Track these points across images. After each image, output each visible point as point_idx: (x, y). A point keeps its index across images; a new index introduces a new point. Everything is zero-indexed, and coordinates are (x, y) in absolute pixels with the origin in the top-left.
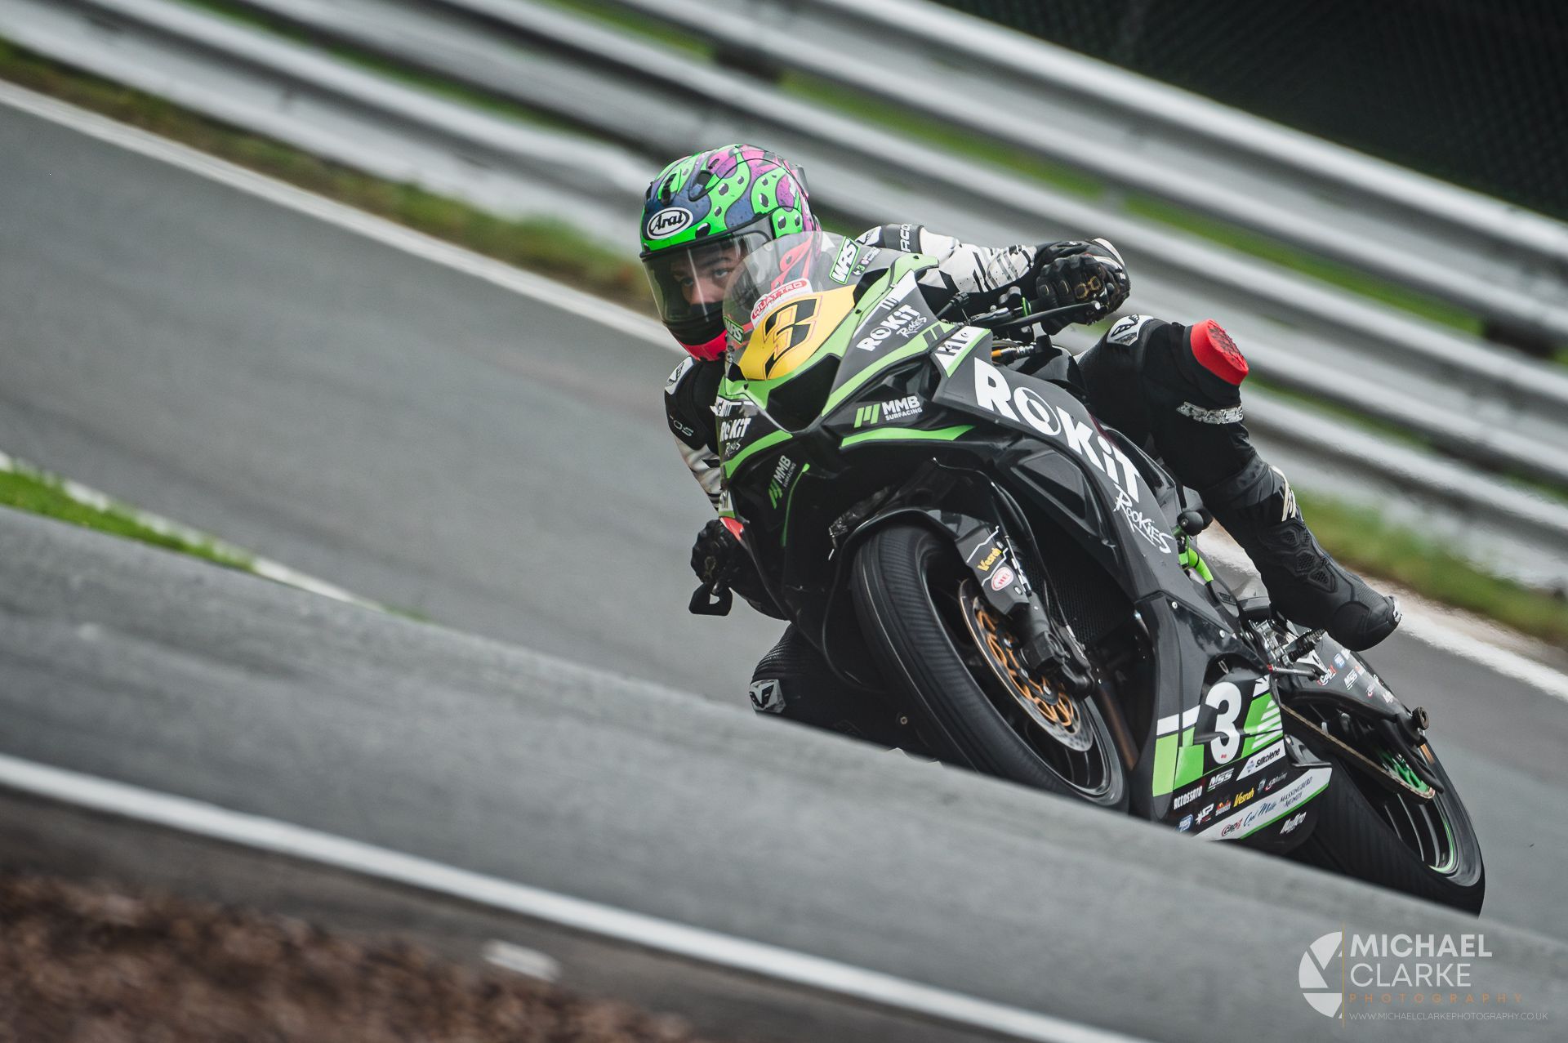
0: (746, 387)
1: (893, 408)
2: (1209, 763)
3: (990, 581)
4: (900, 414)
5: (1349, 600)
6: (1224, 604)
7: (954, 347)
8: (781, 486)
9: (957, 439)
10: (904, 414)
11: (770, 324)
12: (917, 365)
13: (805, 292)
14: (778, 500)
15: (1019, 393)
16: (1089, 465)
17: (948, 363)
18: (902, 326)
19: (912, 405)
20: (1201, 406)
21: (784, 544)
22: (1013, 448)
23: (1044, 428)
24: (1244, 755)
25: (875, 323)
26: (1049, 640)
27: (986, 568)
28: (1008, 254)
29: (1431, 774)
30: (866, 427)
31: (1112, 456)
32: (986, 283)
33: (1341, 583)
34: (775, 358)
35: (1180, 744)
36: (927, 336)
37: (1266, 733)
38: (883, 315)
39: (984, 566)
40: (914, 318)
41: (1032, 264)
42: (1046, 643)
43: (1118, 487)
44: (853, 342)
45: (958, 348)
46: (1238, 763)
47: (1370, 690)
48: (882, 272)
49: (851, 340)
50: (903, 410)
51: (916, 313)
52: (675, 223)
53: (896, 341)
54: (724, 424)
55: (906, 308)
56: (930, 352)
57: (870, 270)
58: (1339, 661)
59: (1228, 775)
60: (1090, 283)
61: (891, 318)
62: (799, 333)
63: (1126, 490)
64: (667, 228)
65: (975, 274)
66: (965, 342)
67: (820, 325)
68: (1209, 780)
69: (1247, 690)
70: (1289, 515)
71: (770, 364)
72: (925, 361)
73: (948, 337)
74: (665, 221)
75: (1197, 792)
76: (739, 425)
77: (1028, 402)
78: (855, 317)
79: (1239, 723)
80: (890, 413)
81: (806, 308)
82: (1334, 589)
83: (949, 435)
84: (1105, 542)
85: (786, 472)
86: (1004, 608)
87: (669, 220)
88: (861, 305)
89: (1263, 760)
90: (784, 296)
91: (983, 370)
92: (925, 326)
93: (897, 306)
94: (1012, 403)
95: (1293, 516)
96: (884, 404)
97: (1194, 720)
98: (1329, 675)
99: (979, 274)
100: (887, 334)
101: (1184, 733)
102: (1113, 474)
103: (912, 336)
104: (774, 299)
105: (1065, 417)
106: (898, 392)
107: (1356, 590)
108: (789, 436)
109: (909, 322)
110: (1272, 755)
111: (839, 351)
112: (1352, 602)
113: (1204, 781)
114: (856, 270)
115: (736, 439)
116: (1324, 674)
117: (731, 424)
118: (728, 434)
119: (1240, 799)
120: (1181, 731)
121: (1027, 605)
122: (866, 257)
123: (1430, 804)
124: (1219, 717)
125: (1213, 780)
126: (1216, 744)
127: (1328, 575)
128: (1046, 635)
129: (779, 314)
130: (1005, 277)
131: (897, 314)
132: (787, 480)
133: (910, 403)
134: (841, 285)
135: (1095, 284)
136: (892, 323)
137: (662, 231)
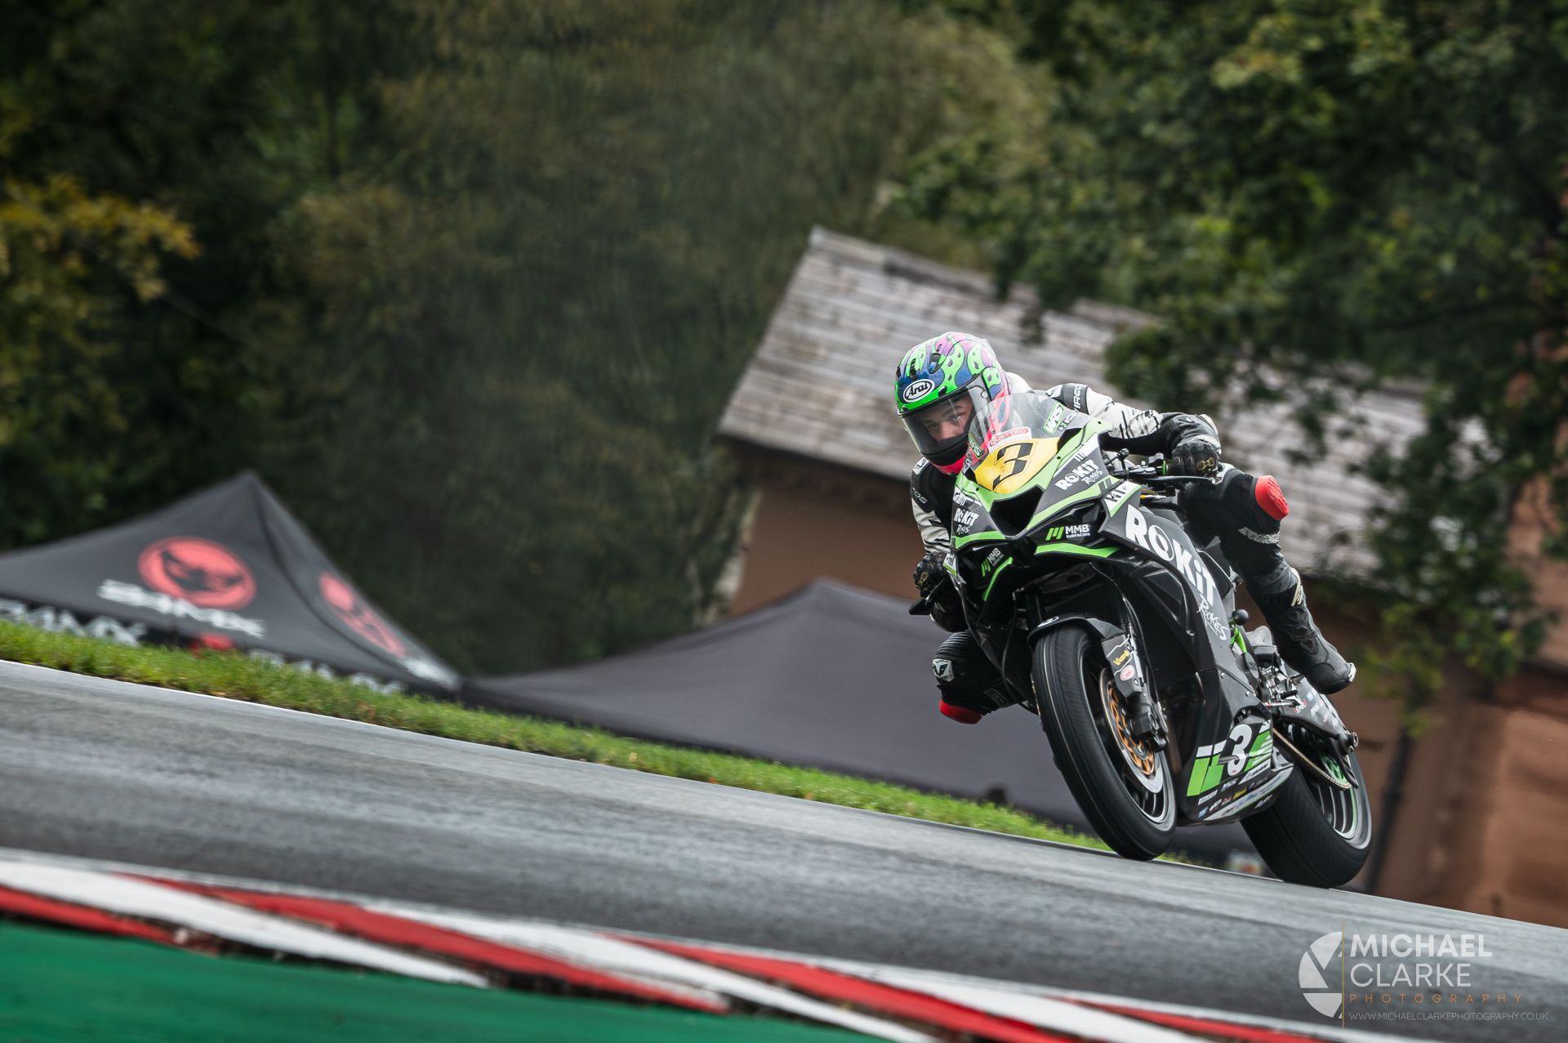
0: (977, 489)
1: (1073, 530)
2: (1225, 776)
3: (1120, 673)
4: (1075, 535)
5: (1323, 661)
6: (1251, 671)
7: (1117, 496)
8: (991, 565)
9: (1109, 557)
10: (1078, 535)
11: (1000, 454)
12: (1093, 504)
13: (1027, 437)
14: (986, 572)
15: (1152, 529)
16: (1186, 580)
17: (1112, 507)
18: (1086, 476)
19: (1084, 530)
20: (1254, 530)
21: (985, 599)
22: (1144, 566)
23: (1164, 556)
24: (1246, 770)
25: (1067, 471)
26: (1150, 718)
27: (1119, 664)
28: (1144, 416)
29: (1352, 775)
30: (1054, 540)
31: (1201, 574)
32: (1127, 433)
33: (1321, 649)
34: (1001, 479)
35: (1210, 764)
36: (1101, 485)
37: (1262, 755)
38: (1074, 464)
39: (1118, 662)
40: (1095, 470)
41: (1159, 426)
42: (1148, 721)
43: (1202, 596)
44: (1054, 480)
45: (1120, 497)
46: (1242, 774)
47: (1326, 718)
48: (1077, 430)
49: (1052, 479)
50: (1078, 532)
51: (1096, 467)
52: (923, 389)
53: (1081, 486)
54: (959, 510)
55: (1090, 462)
56: (1102, 497)
57: (1069, 428)
58: (1310, 697)
59: (1234, 782)
60: (1208, 461)
61: (1079, 468)
62: (1019, 467)
63: (1206, 598)
64: (918, 394)
65: (1120, 426)
66: (1124, 493)
67: (1033, 461)
68: (1222, 785)
69: (1256, 728)
70: (1297, 602)
71: (997, 482)
72: (1097, 502)
73: (1113, 488)
74: (915, 390)
75: (1215, 793)
76: (969, 517)
77: (1157, 536)
78: (1056, 462)
79: (1247, 750)
80: (1070, 533)
81: (1026, 448)
82: (1315, 653)
83: (1104, 553)
84: (1188, 632)
85: (996, 558)
86: (1126, 693)
87: (918, 388)
88: (1062, 453)
89: (1257, 772)
90: (1012, 437)
91: (1133, 512)
92: (1101, 477)
93: (1085, 459)
94: (1147, 537)
95: (1299, 603)
96: (1067, 528)
97: (1221, 750)
98: (1302, 706)
99: (1124, 427)
100: (1076, 480)
101: (1214, 758)
102: (1200, 588)
103: (1092, 484)
104: (1006, 437)
105: (1177, 546)
106: (1077, 520)
107: (1330, 656)
108: (1003, 537)
109: (1091, 473)
110: (1262, 768)
111: (1044, 485)
112: (1325, 663)
113: (1219, 787)
114: (1060, 426)
115: (967, 526)
116: (1299, 704)
117: (964, 513)
118: (962, 519)
119: (1237, 795)
120: (1212, 756)
121: (1139, 693)
122: (1068, 418)
123: (1347, 792)
124: (1236, 746)
125: (1225, 786)
126: (1231, 764)
127: (1314, 643)
128: (1149, 714)
129: (1007, 449)
130: (1140, 432)
131: (1084, 465)
132: (996, 562)
133: (1084, 528)
134: (1049, 435)
135: (1211, 463)
136: (1079, 472)
137: (915, 396)
